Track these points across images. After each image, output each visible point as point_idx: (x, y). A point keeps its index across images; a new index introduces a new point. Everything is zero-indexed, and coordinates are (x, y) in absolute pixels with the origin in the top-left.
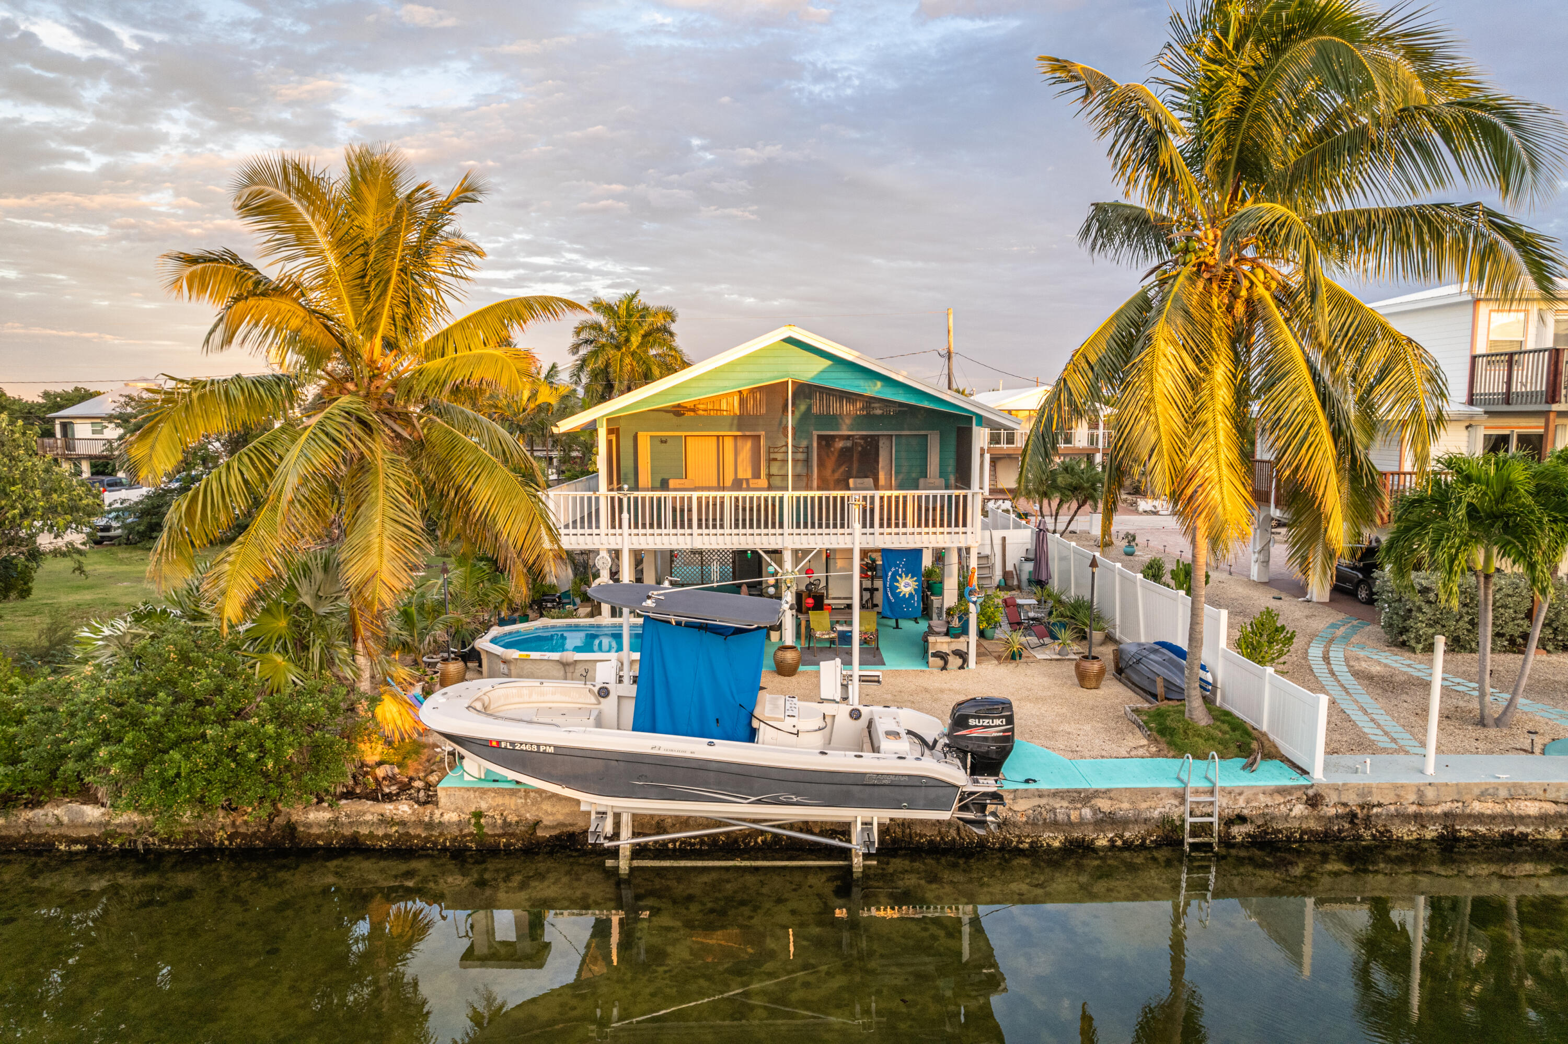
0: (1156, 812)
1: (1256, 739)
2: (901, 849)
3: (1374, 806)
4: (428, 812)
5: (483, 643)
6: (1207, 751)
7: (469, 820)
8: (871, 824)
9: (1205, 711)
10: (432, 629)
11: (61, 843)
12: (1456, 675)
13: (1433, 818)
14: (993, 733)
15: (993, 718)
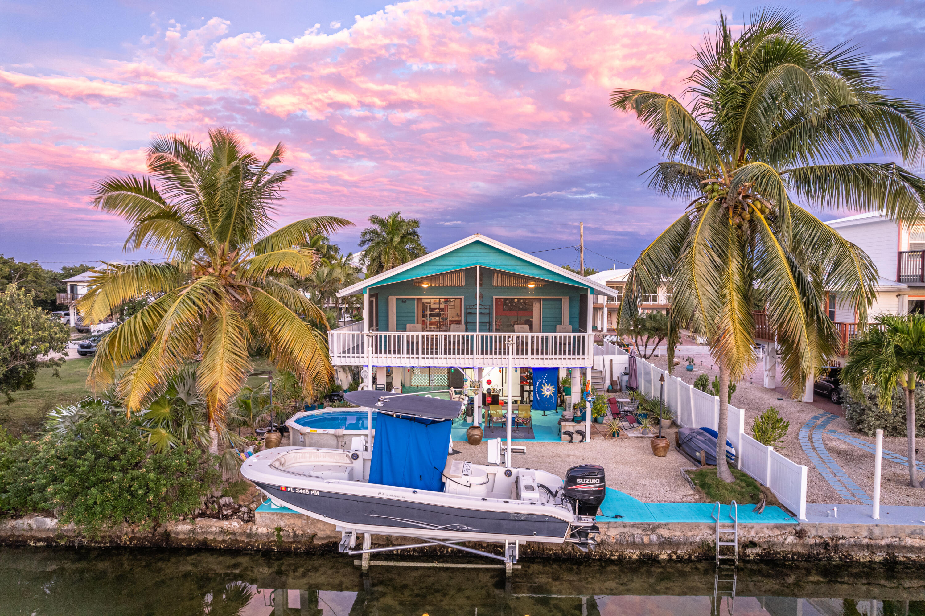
0: (698, 538)
1: (762, 492)
2: (537, 558)
3: (840, 538)
4: (249, 527)
5: (291, 423)
6: (730, 499)
7: (273, 532)
8: (515, 544)
9: (730, 473)
10: (262, 413)
11: (31, 541)
12: (895, 451)
13: (880, 548)
14: (592, 488)
15: (592, 479)
